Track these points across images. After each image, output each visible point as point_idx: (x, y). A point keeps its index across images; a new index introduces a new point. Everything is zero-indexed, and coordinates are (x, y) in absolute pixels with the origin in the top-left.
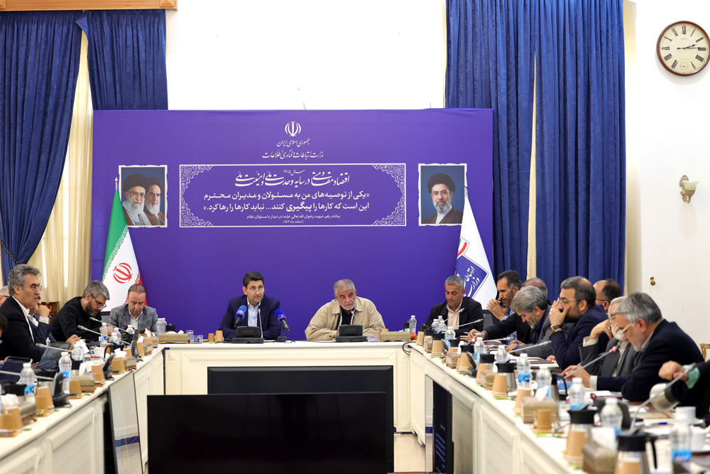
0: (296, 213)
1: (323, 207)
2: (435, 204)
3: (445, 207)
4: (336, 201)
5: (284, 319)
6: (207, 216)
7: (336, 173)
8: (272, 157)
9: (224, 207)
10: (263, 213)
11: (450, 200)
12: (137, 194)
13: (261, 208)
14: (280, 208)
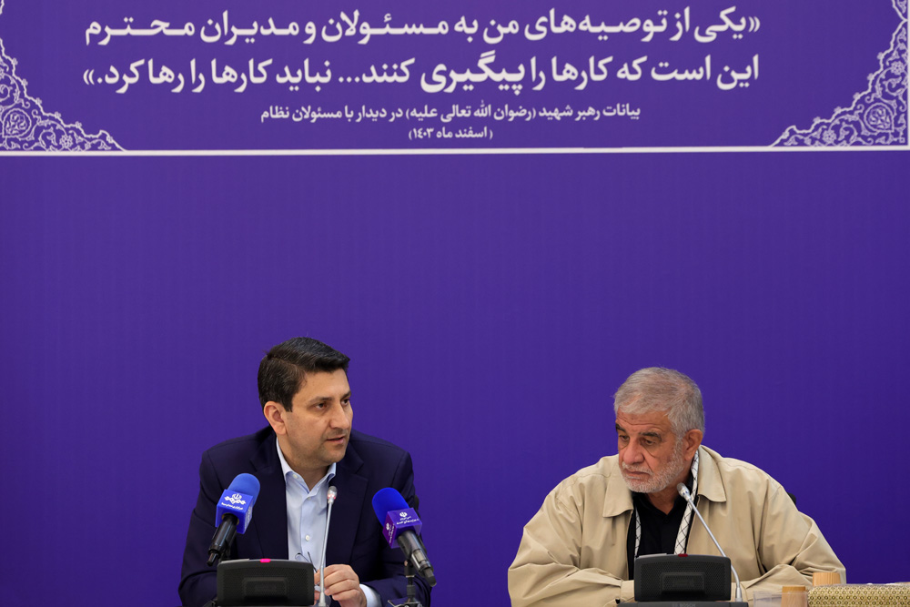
0: (460, 96)
1: (570, 72)
4: (624, 48)
5: (411, 528)
6: (97, 111)
9: (166, 75)
10: (328, 97)
13: (318, 78)
14: (395, 78)
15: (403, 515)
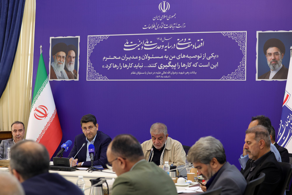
1: (184, 65)
2: (269, 63)
3: (277, 66)
6: (104, 72)
7: (194, 39)
8: (149, 28)
9: (116, 66)
10: (142, 70)
11: (281, 60)
12: (60, 57)
13: (141, 66)
14: (154, 66)
15: (91, 150)
